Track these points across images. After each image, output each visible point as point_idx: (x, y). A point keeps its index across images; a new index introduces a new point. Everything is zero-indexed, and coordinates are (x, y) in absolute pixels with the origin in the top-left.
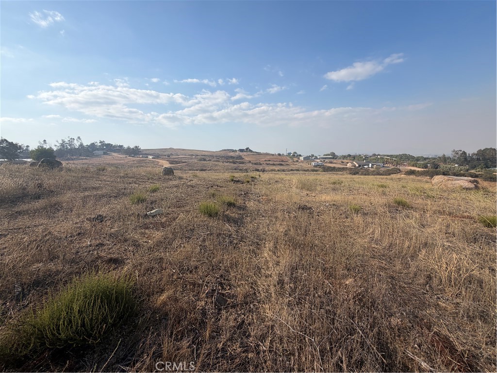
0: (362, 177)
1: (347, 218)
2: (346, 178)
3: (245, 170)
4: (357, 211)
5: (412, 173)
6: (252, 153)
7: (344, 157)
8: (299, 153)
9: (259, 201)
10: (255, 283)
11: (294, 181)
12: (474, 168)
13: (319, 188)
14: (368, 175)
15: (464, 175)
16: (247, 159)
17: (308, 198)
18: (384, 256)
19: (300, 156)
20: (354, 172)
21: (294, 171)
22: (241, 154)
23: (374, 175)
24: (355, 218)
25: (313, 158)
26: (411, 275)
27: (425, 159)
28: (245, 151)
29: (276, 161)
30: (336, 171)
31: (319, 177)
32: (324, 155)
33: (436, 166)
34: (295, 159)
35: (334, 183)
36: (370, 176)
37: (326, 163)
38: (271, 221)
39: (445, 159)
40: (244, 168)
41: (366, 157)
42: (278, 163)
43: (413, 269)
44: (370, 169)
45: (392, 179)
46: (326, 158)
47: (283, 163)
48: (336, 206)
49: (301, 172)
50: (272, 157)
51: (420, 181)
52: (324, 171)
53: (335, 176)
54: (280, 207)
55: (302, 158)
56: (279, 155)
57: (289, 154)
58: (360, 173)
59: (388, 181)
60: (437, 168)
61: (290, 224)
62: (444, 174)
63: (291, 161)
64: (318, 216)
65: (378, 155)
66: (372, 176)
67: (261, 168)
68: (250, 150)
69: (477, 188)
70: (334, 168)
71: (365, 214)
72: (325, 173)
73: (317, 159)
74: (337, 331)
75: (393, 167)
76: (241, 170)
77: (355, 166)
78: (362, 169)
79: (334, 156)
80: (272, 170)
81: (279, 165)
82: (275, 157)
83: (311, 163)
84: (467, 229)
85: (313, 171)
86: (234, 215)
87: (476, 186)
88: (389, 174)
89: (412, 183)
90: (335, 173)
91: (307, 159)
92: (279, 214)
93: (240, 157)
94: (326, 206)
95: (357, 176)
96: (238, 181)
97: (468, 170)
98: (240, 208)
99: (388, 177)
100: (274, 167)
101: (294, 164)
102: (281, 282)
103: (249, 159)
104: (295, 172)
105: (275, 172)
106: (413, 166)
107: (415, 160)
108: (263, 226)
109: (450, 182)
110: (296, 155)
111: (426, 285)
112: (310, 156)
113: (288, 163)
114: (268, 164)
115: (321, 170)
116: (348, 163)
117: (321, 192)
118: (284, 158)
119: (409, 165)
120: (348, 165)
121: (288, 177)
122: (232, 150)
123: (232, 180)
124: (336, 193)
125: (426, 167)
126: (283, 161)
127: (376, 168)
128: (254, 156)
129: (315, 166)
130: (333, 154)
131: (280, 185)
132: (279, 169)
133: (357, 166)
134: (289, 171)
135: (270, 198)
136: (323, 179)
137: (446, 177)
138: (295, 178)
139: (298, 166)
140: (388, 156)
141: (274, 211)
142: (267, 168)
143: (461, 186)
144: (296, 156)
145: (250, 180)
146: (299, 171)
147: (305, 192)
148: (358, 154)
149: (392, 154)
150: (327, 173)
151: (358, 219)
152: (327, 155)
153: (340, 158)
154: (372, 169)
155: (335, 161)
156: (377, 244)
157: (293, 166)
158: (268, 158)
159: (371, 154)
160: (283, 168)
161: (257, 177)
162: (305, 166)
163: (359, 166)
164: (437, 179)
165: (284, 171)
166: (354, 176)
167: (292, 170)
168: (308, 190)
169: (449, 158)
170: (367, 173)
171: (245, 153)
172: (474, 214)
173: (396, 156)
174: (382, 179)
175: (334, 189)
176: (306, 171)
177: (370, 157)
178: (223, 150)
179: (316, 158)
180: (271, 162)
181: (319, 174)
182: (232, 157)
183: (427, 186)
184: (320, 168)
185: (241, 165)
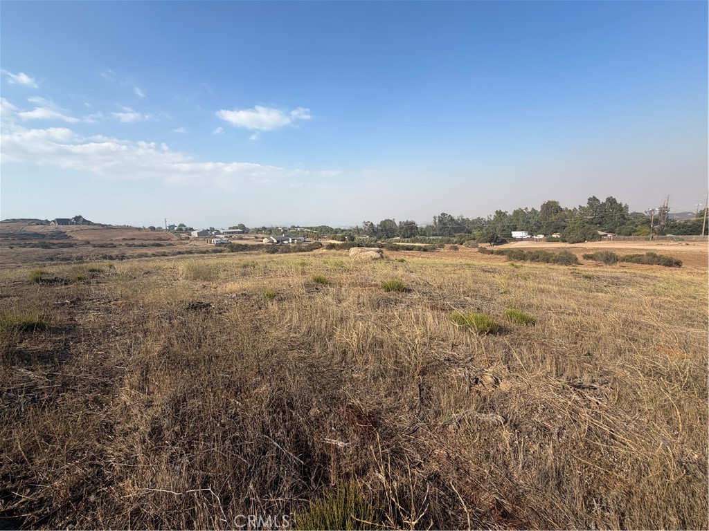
0: (282, 255)
1: (260, 308)
2: (262, 258)
3: (77, 259)
4: (272, 297)
5: (332, 246)
6: (91, 227)
7: (258, 231)
8: (188, 226)
9: (107, 310)
10: (102, 454)
11: (180, 268)
12: (379, 238)
13: (222, 275)
14: (289, 252)
15: (373, 246)
16: (80, 237)
17: (206, 292)
18: (303, 344)
19: (192, 229)
20: (273, 249)
21: (183, 254)
22: (62, 228)
23: (296, 252)
24: (270, 307)
25: (213, 233)
26: (329, 356)
27: (343, 231)
28: (73, 223)
29: (148, 240)
30: (249, 250)
31: (225, 260)
32: (230, 228)
33: (352, 239)
34: (184, 236)
35: (245, 266)
36: (291, 254)
37: (234, 239)
38: (137, 338)
39: (358, 231)
40: (75, 255)
41: (285, 230)
42: (152, 242)
43: (331, 349)
44: (291, 244)
45: (314, 255)
46: (232, 233)
47: (162, 242)
48: (246, 296)
49: (196, 255)
50: (137, 233)
51: (340, 255)
52: (233, 252)
53: (248, 257)
54: (155, 312)
55: (195, 234)
56: (153, 229)
57: (173, 227)
58: (280, 250)
59: (311, 258)
60: (353, 240)
61: (173, 335)
62: (359, 246)
63: (176, 238)
64: (220, 313)
65: (297, 228)
66: (294, 254)
67: (115, 252)
68: (84, 220)
69: (382, 257)
70: (246, 245)
71: (281, 300)
72: (233, 254)
73: (220, 234)
74: (246, 459)
75: (314, 241)
76: (65, 259)
77: (273, 242)
78: (281, 245)
79: (244, 230)
80: (141, 256)
81: (153, 245)
82: (144, 233)
83: (211, 241)
84: (373, 297)
85: (216, 251)
86: (41, 346)
87: (381, 255)
88: (312, 250)
89: (333, 257)
90: (248, 252)
91: (204, 234)
92: (151, 325)
93: (62, 235)
94: (232, 298)
95: (276, 255)
96: (55, 280)
97: (376, 241)
98: (57, 330)
99: (311, 253)
100: (144, 251)
101: (182, 243)
102: (156, 432)
103: (86, 238)
104: (186, 255)
105: (147, 258)
106: (333, 239)
107: (334, 233)
108: (116, 351)
109: (363, 254)
110: (184, 228)
111: (342, 362)
112: (208, 230)
113: (171, 242)
114: (131, 246)
115: (228, 249)
116: (263, 238)
117: (226, 280)
118: (161, 234)
119: (329, 238)
120: (264, 240)
121: (170, 265)
122: (37, 220)
123: (37, 280)
124: (246, 279)
125: (344, 240)
126: (160, 239)
127: (297, 243)
128: (97, 232)
129: (218, 245)
130: (242, 227)
131: (155, 277)
132: (154, 252)
133: (275, 241)
134: (174, 255)
135: (132, 301)
136: (231, 262)
137: (360, 249)
138: (182, 266)
139: (189, 245)
140: (308, 228)
141: (142, 320)
142: (129, 252)
143: (371, 257)
144: (183, 230)
145: (86, 274)
146: (192, 253)
147: (200, 284)
148: (274, 226)
149: (312, 226)
150: (236, 253)
151: (273, 307)
152: (233, 228)
153: (252, 232)
154: (293, 245)
155: (246, 237)
156: (295, 333)
157: (180, 246)
158: (129, 234)
159: (289, 226)
160: (163, 250)
161: (106, 268)
162: (202, 244)
163: (278, 242)
164: (353, 250)
165: (164, 255)
166: (272, 255)
167: (179, 253)
168: (205, 279)
169: (361, 229)
170: (288, 250)
171: (73, 226)
172: (378, 282)
173: (316, 229)
174: (305, 255)
175: (244, 274)
176: (205, 253)
177: (289, 229)
178: (7, 221)
179: (218, 232)
180: (136, 242)
181: (225, 256)
182: (36, 235)
183: (344, 259)
184: (225, 247)
185: (65, 250)
